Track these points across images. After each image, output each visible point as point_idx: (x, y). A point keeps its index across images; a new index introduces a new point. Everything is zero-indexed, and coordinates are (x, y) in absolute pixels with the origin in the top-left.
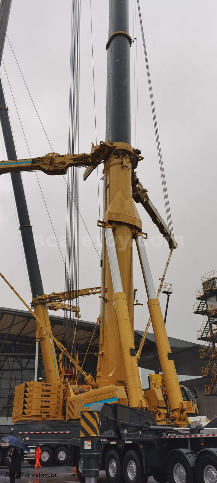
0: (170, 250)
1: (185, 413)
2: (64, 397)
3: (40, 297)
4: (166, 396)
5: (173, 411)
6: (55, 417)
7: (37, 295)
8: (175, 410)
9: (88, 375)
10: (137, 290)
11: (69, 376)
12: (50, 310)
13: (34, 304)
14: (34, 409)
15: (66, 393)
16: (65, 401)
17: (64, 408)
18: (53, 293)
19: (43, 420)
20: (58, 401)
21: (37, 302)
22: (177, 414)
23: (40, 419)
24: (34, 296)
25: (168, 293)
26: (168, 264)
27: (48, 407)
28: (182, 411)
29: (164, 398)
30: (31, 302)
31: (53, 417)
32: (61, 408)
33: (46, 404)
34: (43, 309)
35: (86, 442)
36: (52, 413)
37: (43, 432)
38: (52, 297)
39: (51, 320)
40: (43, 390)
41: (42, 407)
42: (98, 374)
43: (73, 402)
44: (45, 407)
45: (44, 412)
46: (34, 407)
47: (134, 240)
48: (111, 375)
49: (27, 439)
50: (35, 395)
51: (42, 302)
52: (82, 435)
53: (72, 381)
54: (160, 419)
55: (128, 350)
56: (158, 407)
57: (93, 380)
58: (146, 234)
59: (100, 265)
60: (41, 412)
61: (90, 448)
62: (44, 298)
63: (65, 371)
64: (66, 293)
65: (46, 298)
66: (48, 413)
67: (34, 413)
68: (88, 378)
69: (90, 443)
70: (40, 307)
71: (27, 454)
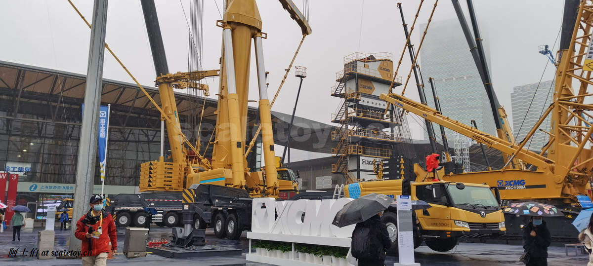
0: (303, 36)
1: (278, 190)
2: (185, 173)
3: (164, 76)
4: (265, 177)
5: (268, 188)
6: (177, 189)
7: (161, 74)
8: (270, 187)
9: (204, 159)
10: (268, 73)
11: (191, 157)
12: (176, 88)
13: (158, 83)
14: (159, 182)
15: (187, 170)
16: (185, 177)
17: (185, 183)
18: (179, 73)
19: (167, 191)
20: (179, 177)
21: (161, 81)
22: (271, 190)
23: (163, 190)
24: (158, 74)
25: (302, 77)
26: (297, 53)
27: (171, 181)
28: (275, 189)
29: (264, 179)
30: (155, 80)
31: (175, 189)
32: (182, 182)
33: (169, 179)
34: (168, 88)
35: (185, 206)
36: (174, 186)
37: (166, 200)
38: (178, 77)
39: (176, 97)
40: (166, 168)
41: (165, 181)
42: (213, 158)
43: (192, 179)
44: (168, 181)
45: (167, 185)
46: (158, 181)
47: (253, 39)
48: (223, 160)
49: (152, 204)
50: (159, 172)
51: (166, 81)
52: (183, 202)
53: (194, 160)
54: (256, 194)
55: (236, 143)
56: (259, 185)
57: (209, 162)
58: (266, 34)
59: (219, 62)
60: (164, 185)
61: (187, 209)
62: (169, 77)
63: (187, 152)
64: (192, 73)
65: (171, 78)
66: (171, 186)
67: (158, 185)
68: (205, 161)
69: (187, 206)
70: (165, 86)
71: (154, 217)
